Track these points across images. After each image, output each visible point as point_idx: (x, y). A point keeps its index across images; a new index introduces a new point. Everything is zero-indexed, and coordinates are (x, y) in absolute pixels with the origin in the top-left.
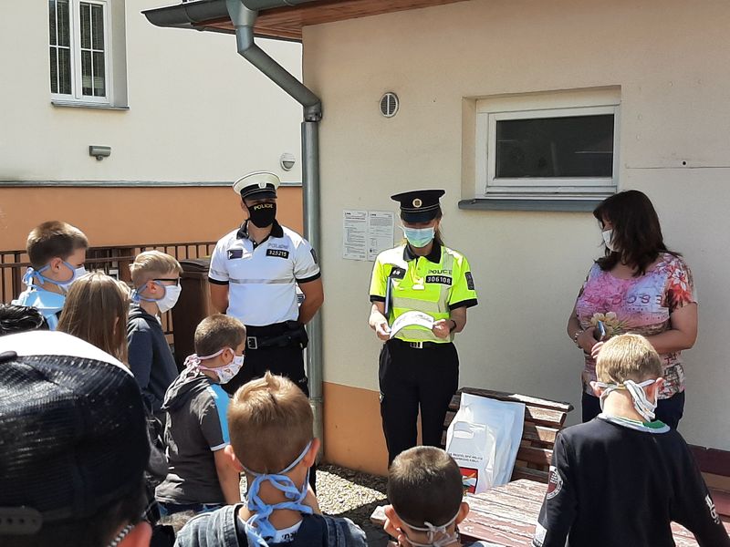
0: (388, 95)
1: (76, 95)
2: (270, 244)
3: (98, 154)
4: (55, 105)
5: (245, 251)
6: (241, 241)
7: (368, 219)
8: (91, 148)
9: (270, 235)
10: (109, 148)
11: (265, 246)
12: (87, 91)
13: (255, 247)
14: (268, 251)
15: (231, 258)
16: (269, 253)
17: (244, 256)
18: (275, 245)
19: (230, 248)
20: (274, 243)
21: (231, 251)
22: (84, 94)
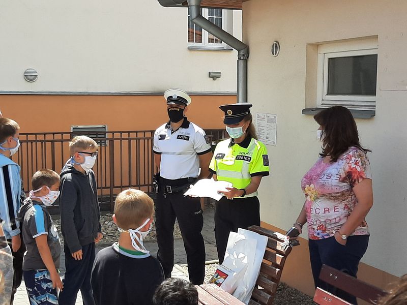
0: (275, 43)
1: (205, 43)
2: (180, 132)
3: (214, 76)
4: (190, 49)
5: (166, 136)
6: (166, 130)
7: (266, 118)
8: (210, 73)
9: (181, 127)
10: (220, 73)
11: (177, 133)
12: (211, 41)
13: (172, 133)
14: (178, 136)
15: (160, 139)
16: (179, 137)
17: (166, 139)
18: (183, 133)
19: (160, 134)
20: (183, 131)
21: (160, 136)
22: (209, 42)
